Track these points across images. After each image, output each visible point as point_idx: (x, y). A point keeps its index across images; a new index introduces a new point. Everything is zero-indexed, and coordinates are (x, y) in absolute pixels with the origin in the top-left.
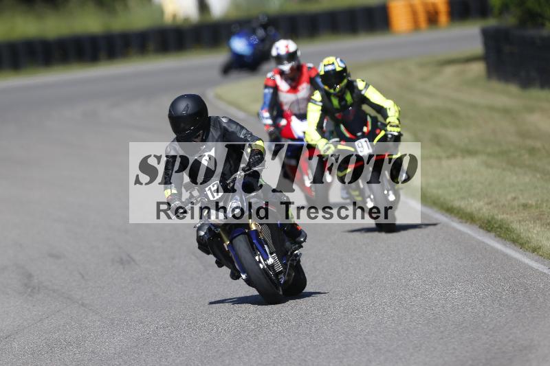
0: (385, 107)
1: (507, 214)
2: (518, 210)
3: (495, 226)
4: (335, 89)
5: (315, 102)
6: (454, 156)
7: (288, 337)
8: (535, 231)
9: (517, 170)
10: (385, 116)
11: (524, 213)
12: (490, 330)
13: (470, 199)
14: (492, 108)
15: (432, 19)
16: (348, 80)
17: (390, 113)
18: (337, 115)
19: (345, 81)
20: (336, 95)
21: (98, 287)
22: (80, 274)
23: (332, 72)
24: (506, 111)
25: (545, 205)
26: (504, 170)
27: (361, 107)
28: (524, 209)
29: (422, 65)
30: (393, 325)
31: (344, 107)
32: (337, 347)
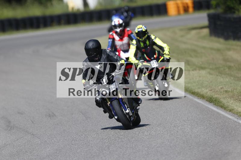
0: (163, 47)
1: (219, 95)
2: (224, 93)
3: (214, 100)
4: (142, 39)
5: (133, 44)
6: (195, 69)
7: (123, 149)
8: (231, 103)
9: (223, 76)
10: (163, 51)
11: (226, 95)
12: (211, 145)
13: (202, 88)
14: (212, 49)
15: (186, 10)
16: (148, 35)
17: (165, 49)
18: (143, 50)
19: (147, 35)
20: (142, 42)
21: (39, 127)
22: (32, 121)
23: (141, 32)
24: (218, 50)
25: (235, 91)
26: (217, 75)
27: (153, 46)
28: (226, 93)
29: (181, 30)
30: (169, 143)
31: (146, 46)
32: (144, 153)
